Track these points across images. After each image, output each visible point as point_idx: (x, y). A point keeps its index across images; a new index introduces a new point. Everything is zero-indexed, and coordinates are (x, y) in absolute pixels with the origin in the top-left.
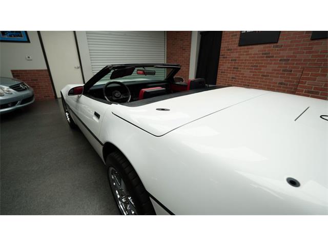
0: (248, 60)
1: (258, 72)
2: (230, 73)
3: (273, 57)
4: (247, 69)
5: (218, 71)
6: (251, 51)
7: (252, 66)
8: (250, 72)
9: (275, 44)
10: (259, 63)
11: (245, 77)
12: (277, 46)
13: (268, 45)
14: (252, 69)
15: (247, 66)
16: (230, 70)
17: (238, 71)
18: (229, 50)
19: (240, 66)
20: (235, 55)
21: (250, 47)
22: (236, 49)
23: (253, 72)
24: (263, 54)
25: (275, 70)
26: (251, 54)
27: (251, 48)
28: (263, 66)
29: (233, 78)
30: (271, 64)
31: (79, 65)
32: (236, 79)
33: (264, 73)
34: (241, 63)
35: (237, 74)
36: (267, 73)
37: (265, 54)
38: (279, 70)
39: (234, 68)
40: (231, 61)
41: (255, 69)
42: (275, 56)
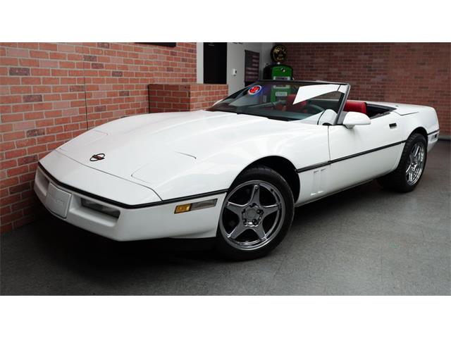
0: (59, 73)
2: (17, 118)
3: (101, 66)
4: (64, 97)
7: (73, 89)
8: (73, 104)
11: (65, 120)
12: (103, 45)
14: (75, 96)
16: (16, 109)
19: (43, 90)
24: (85, 58)
25: (111, 94)
26: (63, 57)
28: (93, 88)
29: (32, 133)
30: (102, 81)
32: (44, 134)
33: (96, 102)
34: (45, 81)
35: (41, 115)
36: (103, 101)
37: (90, 58)
38: (115, 94)
39: (28, 99)
40: (11, 74)
41: (81, 96)
42: (104, 63)
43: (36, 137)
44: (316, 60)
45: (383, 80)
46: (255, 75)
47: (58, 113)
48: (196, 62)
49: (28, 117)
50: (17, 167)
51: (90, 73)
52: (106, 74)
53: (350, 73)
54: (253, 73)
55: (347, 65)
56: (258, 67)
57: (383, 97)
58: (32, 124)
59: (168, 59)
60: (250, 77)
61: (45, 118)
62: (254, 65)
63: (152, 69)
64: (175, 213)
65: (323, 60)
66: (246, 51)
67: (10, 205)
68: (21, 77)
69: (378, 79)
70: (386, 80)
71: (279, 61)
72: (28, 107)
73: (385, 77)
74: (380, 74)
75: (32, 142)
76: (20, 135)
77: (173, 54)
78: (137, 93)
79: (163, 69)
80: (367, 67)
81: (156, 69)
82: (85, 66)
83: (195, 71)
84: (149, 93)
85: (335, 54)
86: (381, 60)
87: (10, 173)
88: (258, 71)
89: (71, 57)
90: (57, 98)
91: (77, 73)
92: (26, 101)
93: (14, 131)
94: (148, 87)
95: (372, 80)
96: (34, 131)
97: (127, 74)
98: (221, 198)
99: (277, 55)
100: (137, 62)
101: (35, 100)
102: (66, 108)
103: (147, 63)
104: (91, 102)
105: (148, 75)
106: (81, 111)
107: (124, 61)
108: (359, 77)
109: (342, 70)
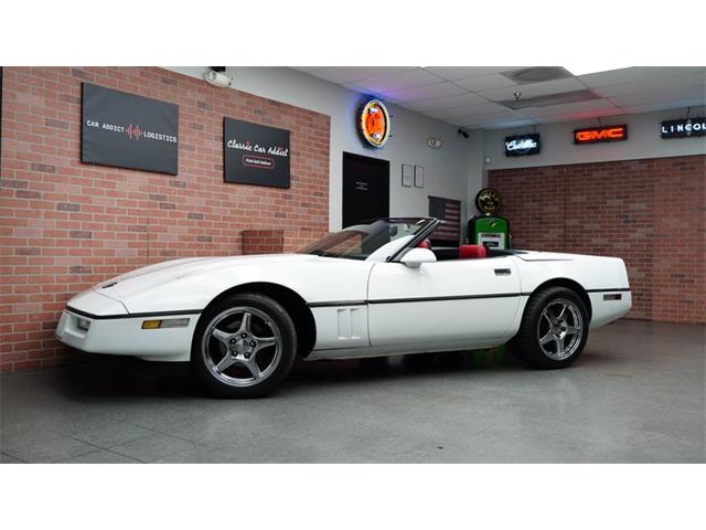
0: (115, 210)
2: (60, 253)
3: (174, 207)
4: (120, 236)
6: (120, 186)
9: (173, 179)
12: (177, 184)
13: (158, 177)
14: (134, 237)
16: (60, 243)
17: (90, 243)
18: (42, 168)
19: (94, 226)
20: (68, 190)
21: (116, 172)
22: (72, 172)
24: (151, 197)
25: (185, 238)
26: (123, 195)
27: (121, 178)
28: (159, 229)
29: (76, 269)
30: (174, 223)
32: (90, 272)
37: (158, 197)
38: (190, 239)
40: (59, 209)
41: (141, 237)
42: (177, 204)
44: (546, 209)
45: (648, 236)
46: (454, 232)
47: (111, 253)
48: (327, 208)
49: (72, 253)
50: (55, 302)
51: (155, 213)
52: (179, 215)
53: (598, 227)
54: (448, 228)
55: (592, 215)
56: (459, 221)
57: (650, 260)
58: (78, 261)
59: (278, 202)
60: (441, 233)
61: (93, 256)
62: (447, 217)
63: (249, 213)
64: (143, 328)
65: (556, 209)
66: (429, 197)
67: (41, 341)
68: (69, 212)
69: (640, 233)
70: (652, 236)
71: (488, 211)
72: (74, 243)
73: (651, 229)
74: (643, 226)
75: (75, 279)
76: (63, 270)
77: (285, 197)
78: (222, 240)
79: (270, 215)
80: (622, 217)
81: (257, 214)
82: (149, 205)
83: (327, 219)
84: (243, 241)
85: (573, 199)
86: (643, 206)
87: (45, 307)
88: (458, 226)
90: (112, 236)
91: (139, 212)
92: (73, 236)
93: (55, 265)
94: (243, 234)
95: (632, 236)
96: (79, 268)
97: (209, 217)
98: (195, 319)
99: (485, 203)
100: (227, 205)
101: (83, 236)
102: (121, 248)
103: (241, 205)
104: (155, 245)
105: (245, 220)
106: (140, 253)
108: (611, 231)
109: (584, 222)
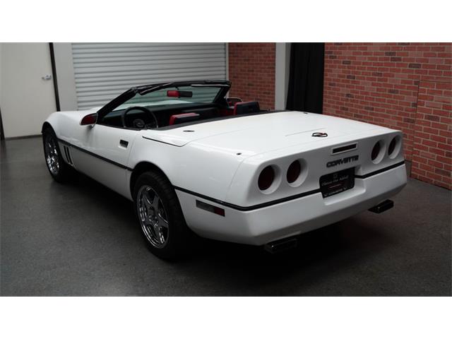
1: (385, 85)
5: (325, 81)
7: (374, 74)
8: (373, 84)
10: (383, 69)
11: (366, 93)
15: (366, 74)
23: (377, 85)
31: (50, 74)
33: (391, 86)
34: (358, 68)
35: (353, 87)
36: (396, 86)
39: (348, 77)
43: (349, 98)
89: (377, 54)
107: (425, 55)
